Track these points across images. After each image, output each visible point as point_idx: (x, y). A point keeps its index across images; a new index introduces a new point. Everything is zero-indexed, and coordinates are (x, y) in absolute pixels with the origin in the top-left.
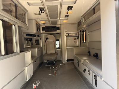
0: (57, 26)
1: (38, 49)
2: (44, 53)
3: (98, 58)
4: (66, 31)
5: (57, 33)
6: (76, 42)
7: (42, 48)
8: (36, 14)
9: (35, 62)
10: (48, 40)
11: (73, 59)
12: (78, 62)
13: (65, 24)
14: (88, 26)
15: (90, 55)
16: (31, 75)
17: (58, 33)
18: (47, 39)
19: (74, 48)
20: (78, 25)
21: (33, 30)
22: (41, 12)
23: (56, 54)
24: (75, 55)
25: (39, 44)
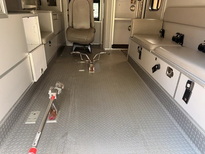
1: (53, 15)
2: (67, 26)
3: (182, 45)
6: (133, 8)
7: (61, 15)
9: (50, 42)
11: (128, 45)
16: (42, 70)
23: (93, 30)
24: (133, 35)
25: (55, 4)
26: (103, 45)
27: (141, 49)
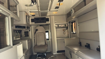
0: (47, 17)
1: (28, 41)
2: (34, 45)
3: (90, 49)
4: (56, 23)
5: (46, 25)
6: (65, 33)
7: (31, 40)
8: (26, 6)
9: (26, 54)
10: (37, 32)
11: (64, 50)
12: (71, 52)
13: (54, 15)
14: (78, 17)
15: (81, 46)
17: (48, 25)
18: (37, 30)
19: (65, 39)
20: (67, 16)
21: (23, 22)
22: (33, 3)
23: (47, 45)
24: (66, 46)
25: (28, 36)
26: (52, 51)
27: (71, 53)
